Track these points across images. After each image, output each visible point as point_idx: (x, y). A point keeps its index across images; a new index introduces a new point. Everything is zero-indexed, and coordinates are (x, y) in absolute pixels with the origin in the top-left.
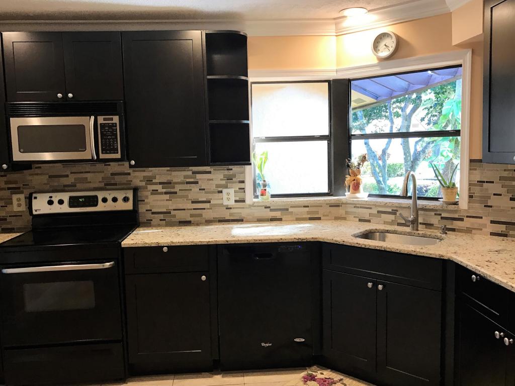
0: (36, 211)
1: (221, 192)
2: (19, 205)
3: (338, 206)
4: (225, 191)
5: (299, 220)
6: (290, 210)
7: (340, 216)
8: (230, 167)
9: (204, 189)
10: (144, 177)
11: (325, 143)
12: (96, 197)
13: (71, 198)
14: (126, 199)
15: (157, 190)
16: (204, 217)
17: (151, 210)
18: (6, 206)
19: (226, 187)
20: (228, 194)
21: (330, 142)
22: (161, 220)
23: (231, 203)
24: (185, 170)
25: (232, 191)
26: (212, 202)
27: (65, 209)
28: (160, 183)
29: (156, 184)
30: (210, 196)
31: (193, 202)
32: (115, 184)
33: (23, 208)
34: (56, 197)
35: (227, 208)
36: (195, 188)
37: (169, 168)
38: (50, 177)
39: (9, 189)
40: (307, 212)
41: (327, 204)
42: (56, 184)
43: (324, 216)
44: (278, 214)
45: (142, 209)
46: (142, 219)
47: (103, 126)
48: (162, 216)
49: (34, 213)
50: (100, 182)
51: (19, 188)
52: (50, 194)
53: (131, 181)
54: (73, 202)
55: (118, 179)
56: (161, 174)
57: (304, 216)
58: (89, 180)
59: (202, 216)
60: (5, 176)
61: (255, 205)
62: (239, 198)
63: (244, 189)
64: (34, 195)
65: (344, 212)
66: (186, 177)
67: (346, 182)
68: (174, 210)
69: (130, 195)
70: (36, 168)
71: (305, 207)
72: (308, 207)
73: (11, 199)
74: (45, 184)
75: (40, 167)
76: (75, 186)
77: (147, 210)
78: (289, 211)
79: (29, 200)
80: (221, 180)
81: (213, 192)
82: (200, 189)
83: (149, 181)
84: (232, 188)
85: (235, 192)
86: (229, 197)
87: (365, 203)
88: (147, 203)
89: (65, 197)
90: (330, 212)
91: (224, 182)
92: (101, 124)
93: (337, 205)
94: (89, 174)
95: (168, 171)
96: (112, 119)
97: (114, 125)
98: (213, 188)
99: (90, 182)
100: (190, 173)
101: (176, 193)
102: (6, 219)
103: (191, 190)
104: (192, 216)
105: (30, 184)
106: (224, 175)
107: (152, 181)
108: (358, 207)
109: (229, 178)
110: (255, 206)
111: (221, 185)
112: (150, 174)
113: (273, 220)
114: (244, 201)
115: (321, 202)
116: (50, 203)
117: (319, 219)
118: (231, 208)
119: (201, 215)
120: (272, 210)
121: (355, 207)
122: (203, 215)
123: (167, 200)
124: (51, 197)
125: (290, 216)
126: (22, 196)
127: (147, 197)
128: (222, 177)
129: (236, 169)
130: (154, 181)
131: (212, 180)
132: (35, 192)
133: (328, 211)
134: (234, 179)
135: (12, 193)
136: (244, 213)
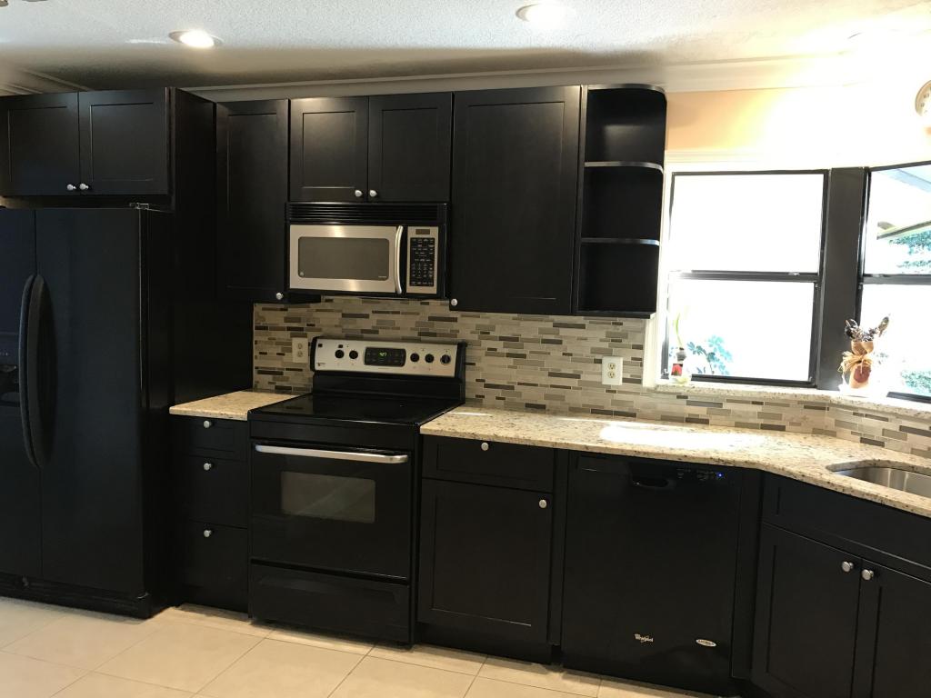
0: (319, 365)
1: (600, 362)
2: (300, 355)
3: (824, 409)
4: (606, 361)
5: (741, 425)
6: (726, 406)
7: (824, 428)
8: (618, 320)
9: (571, 355)
10: (477, 326)
11: (809, 287)
12: (403, 352)
13: (368, 350)
14: (445, 360)
15: (495, 350)
16: (567, 401)
17: (483, 381)
18: (283, 355)
19: (609, 353)
20: (612, 366)
21: (820, 285)
22: (498, 398)
23: (617, 382)
24: (542, 321)
25: (619, 362)
26: (583, 377)
27: (359, 366)
28: (501, 339)
29: (493, 339)
30: (579, 367)
31: (551, 375)
32: (434, 335)
33: (305, 359)
34: (349, 347)
35: (607, 391)
36: (556, 352)
37: (516, 315)
38: (344, 315)
39: (289, 329)
40: (759, 413)
41: (800, 402)
42: (351, 327)
43: (792, 424)
44: (701, 411)
45: (470, 376)
46: (469, 394)
47: (415, 242)
48: (499, 392)
49: (317, 368)
50: (412, 329)
51: (301, 329)
52: (341, 342)
53: (458, 331)
54: (372, 357)
55: (439, 327)
56: (504, 323)
57: (752, 421)
58: (397, 325)
59: (564, 400)
60: (286, 310)
61: (659, 390)
62: (632, 376)
63: (641, 359)
64: (319, 342)
65: (833, 421)
66: (542, 331)
67: (842, 364)
68: (519, 384)
69: (452, 352)
70: (327, 301)
71: (754, 403)
72: (761, 403)
73: (291, 344)
74: (336, 326)
75: (331, 301)
76: (377, 332)
77: (477, 380)
78: (724, 407)
79: (313, 346)
80: (601, 340)
81: (587, 361)
82: (564, 354)
83: (485, 333)
84: (620, 356)
85: (625, 363)
86: (613, 372)
87: (875, 409)
88: (479, 369)
89: (361, 347)
90: (804, 418)
91: (606, 345)
92: (412, 239)
93: (821, 406)
94: (396, 316)
95: (514, 319)
96: (428, 232)
97: (431, 241)
98: (587, 353)
99: (398, 328)
100: (550, 325)
101: (524, 356)
102: (281, 374)
103: (549, 354)
104: (547, 397)
105: (316, 324)
106: (607, 333)
107: (488, 333)
108: (861, 415)
109: (616, 340)
110: (659, 392)
111: (599, 349)
112: (487, 322)
113: (690, 420)
114: (639, 382)
115: (788, 397)
116: (339, 354)
117: (782, 428)
118: (615, 392)
119: (562, 398)
120: (689, 403)
121: (854, 414)
122: (566, 397)
123: (509, 367)
124: (341, 346)
125: (723, 417)
126: (305, 342)
127: (479, 359)
128: (603, 336)
129: (629, 324)
130: (492, 334)
131: (586, 339)
132: (322, 337)
133: (802, 416)
134: (625, 342)
135: (293, 336)
136: (638, 402)
